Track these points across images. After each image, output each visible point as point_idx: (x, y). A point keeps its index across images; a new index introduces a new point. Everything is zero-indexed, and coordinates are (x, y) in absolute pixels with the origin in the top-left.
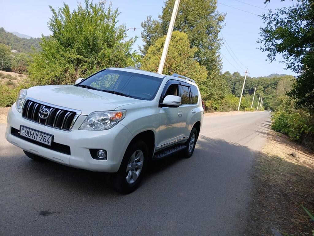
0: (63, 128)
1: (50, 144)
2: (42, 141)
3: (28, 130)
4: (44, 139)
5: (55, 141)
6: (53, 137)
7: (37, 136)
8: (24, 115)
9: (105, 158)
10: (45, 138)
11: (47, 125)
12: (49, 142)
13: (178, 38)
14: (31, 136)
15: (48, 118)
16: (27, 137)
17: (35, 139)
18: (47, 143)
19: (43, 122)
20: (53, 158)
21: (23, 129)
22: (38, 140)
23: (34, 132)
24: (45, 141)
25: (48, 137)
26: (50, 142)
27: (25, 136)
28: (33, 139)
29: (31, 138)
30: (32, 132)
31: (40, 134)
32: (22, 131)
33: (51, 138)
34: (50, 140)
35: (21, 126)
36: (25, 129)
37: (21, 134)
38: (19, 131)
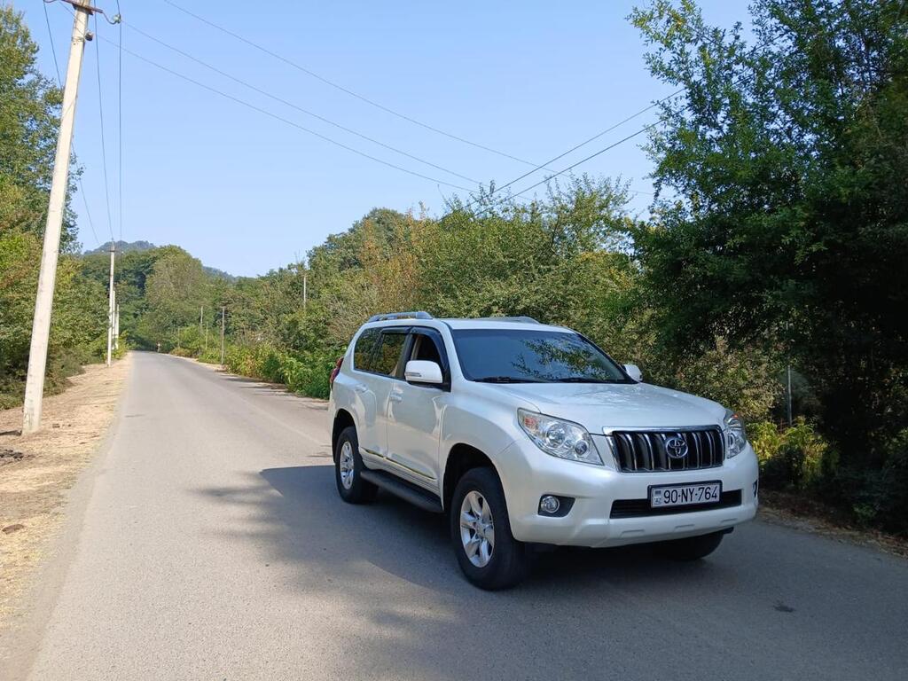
1: (718, 499)
2: (703, 500)
3: (671, 490)
4: (706, 493)
5: (724, 490)
6: (720, 483)
7: (691, 493)
10: (708, 490)
12: (716, 497)
14: (679, 499)
16: (671, 504)
17: (689, 502)
18: (712, 500)
19: (677, 465)
21: (657, 493)
22: (695, 501)
23: (685, 489)
24: (708, 496)
25: (713, 487)
26: (718, 495)
27: (664, 504)
28: (684, 503)
29: (679, 502)
30: (679, 490)
31: (696, 488)
32: (655, 498)
33: (718, 486)
34: (718, 492)
35: (650, 489)
36: (663, 490)
37: (654, 505)
38: (648, 502)
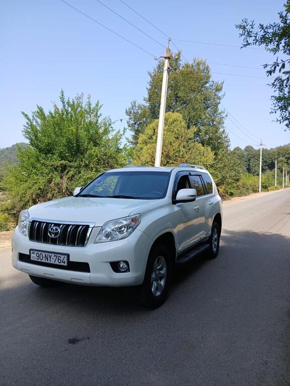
0: (77, 245)
1: (66, 264)
2: (57, 263)
3: (39, 253)
4: (59, 259)
5: (71, 260)
6: (68, 256)
7: (50, 257)
8: (32, 237)
9: (128, 270)
10: (59, 258)
11: (59, 244)
12: (64, 263)
13: (171, 120)
14: (44, 259)
15: (59, 237)
16: (39, 260)
17: (49, 262)
18: (62, 264)
19: (54, 242)
20: (72, 278)
21: (34, 253)
22: (52, 262)
23: (47, 254)
24: (60, 261)
25: (62, 257)
26: (66, 262)
27: (36, 260)
28: (46, 261)
29: (44, 261)
30: (44, 254)
31: (53, 255)
32: (32, 255)
33: (66, 257)
34: (66, 260)
35: (30, 250)
36: (36, 252)
37: (32, 259)
38: (29, 256)
